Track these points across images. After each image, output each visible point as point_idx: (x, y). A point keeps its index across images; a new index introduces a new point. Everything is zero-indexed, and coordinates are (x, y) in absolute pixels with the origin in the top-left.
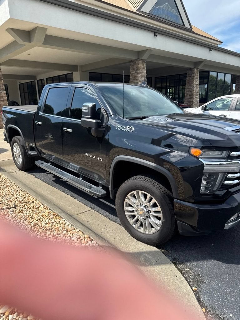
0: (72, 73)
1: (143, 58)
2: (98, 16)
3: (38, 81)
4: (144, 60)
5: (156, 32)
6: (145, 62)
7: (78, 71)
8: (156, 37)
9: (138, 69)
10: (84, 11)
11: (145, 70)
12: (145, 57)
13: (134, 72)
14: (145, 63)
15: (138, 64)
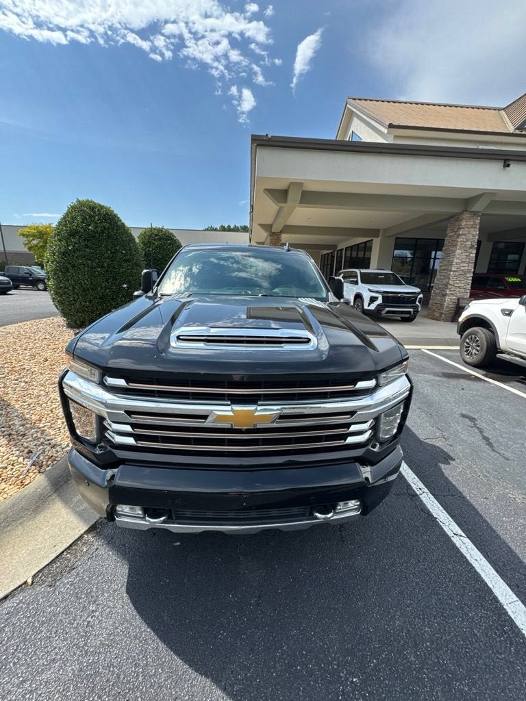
0: (372, 240)
1: (474, 209)
2: (381, 153)
3: (338, 251)
4: (478, 212)
5: (509, 160)
6: (479, 216)
7: (378, 237)
8: (507, 168)
9: (460, 228)
10: (357, 149)
11: (477, 230)
12: (478, 207)
13: (453, 234)
14: (479, 218)
15: (461, 220)
